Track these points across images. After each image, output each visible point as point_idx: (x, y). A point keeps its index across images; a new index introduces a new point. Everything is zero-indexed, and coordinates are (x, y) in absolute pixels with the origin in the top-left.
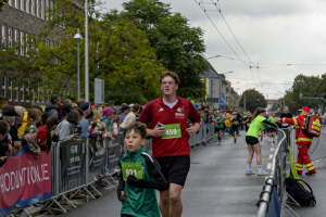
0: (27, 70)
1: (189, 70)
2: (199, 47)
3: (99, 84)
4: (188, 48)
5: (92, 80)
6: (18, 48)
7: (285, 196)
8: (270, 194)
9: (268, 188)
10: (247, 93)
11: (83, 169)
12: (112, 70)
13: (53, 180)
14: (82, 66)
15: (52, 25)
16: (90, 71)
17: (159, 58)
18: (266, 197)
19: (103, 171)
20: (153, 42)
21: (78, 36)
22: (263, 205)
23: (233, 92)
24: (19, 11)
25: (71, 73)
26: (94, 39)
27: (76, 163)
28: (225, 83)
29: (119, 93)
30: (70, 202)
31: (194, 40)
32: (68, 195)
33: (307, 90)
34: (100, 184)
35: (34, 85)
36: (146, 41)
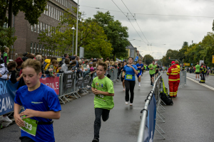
0: (50, 42)
1: (121, 45)
2: (126, 35)
3: (82, 49)
4: (121, 36)
5: (79, 48)
6: (47, 33)
7: (160, 100)
8: (152, 97)
9: (151, 95)
10: (146, 56)
11: (73, 85)
12: (87, 44)
13: (60, 89)
14: (75, 42)
15: (62, 23)
16: (78, 44)
17: (108, 39)
18: (149, 98)
19: (81, 87)
20: (106, 32)
21: (73, 28)
22: (148, 101)
23: (140, 55)
24: (48, 16)
25: (70, 44)
26: (80, 30)
27: (70, 83)
28: (137, 51)
29: (90, 54)
30: (67, 99)
31: (124, 32)
32: (66, 96)
33: (172, 56)
34: (80, 92)
35: (54, 49)
36: (103, 31)
